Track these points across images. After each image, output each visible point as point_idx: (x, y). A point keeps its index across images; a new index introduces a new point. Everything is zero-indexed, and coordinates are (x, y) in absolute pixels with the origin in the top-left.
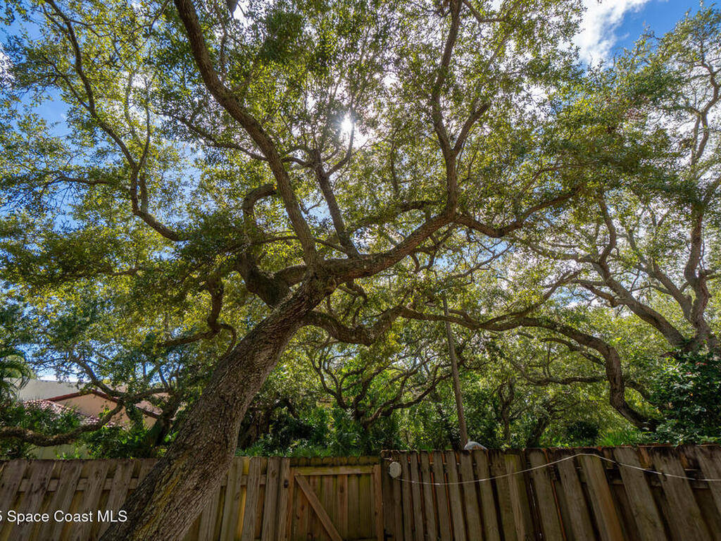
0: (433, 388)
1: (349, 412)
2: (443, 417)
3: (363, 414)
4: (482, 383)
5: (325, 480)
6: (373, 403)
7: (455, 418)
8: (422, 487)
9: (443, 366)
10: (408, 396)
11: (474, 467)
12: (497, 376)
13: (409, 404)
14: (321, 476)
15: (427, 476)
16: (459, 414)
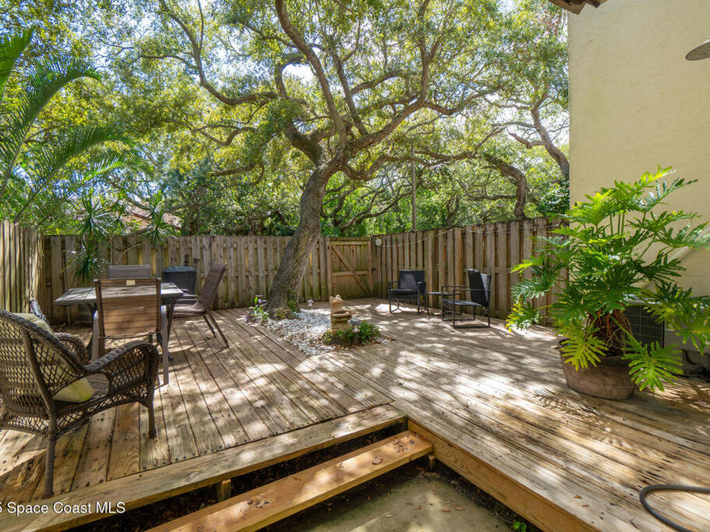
0: (396, 202)
1: (329, 221)
2: (402, 224)
3: (340, 222)
4: (435, 198)
5: (345, 247)
6: (348, 213)
7: (410, 225)
8: (392, 248)
9: (405, 186)
10: (375, 209)
11: (416, 237)
12: (448, 194)
13: (377, 215)
14: (343, 245)
15: (394, 243)
16: (413, 222)
